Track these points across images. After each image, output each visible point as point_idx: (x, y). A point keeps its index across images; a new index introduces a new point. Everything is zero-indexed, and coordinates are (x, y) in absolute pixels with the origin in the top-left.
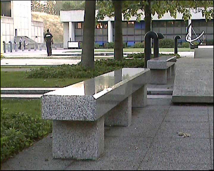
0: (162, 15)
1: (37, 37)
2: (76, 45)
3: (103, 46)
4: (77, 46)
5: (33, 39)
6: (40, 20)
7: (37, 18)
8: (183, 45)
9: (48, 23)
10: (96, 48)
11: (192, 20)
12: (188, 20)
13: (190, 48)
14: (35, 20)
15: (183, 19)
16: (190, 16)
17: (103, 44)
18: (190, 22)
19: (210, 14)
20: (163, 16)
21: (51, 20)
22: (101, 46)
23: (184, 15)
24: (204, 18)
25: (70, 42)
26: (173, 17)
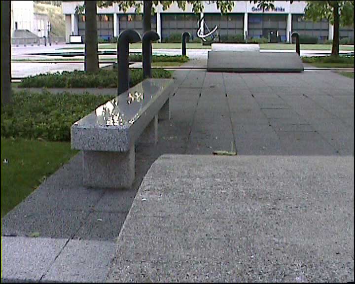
0: (167, 7)
1: (40, 31)
2: (79, 39)
3: (108, 41)
4: (80, 41)
5: (36, 32)
6: (46, 12)
7: (43, 10)
8: (194, 40)
9: (54, 15)
10: (100, 43)
11: (204, 14)
12: (200, 13)
13: (202, 45)
14: (41, 12)
15: (194, 12)
16: (202, 7)
17: (109, 38)
18: (202, 16)
19: (227, 6)
20: (169, 7)
21: (57, 12)
22: (106, 40)
23: (194, 6)
24: (219, 11)
25: (73, 36)
26: (181, 8)
